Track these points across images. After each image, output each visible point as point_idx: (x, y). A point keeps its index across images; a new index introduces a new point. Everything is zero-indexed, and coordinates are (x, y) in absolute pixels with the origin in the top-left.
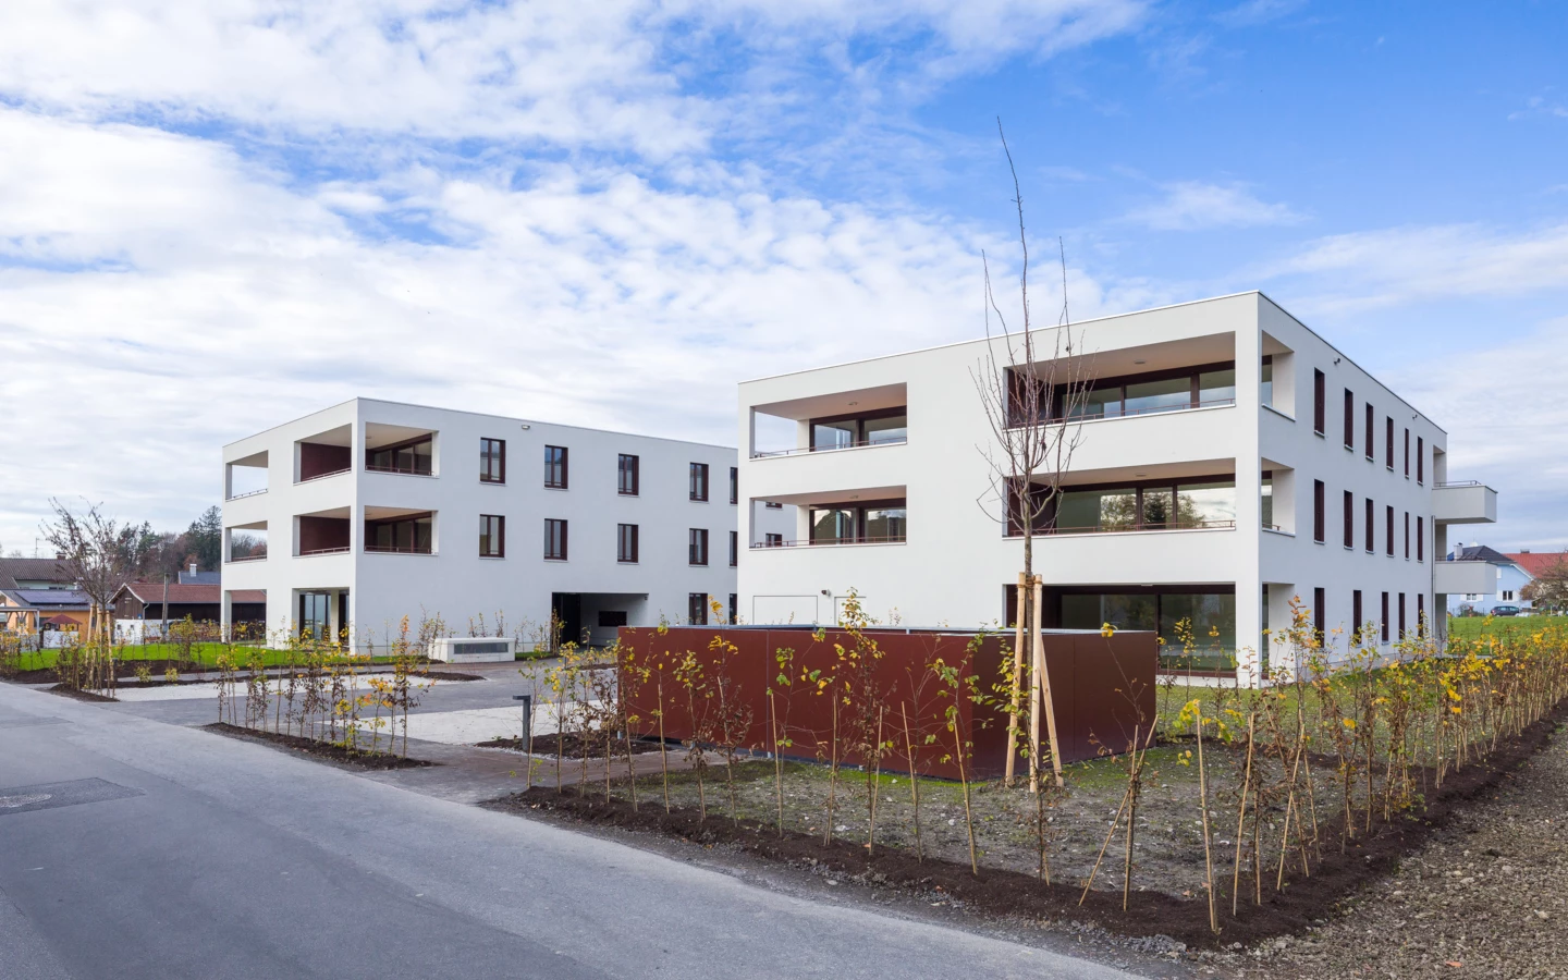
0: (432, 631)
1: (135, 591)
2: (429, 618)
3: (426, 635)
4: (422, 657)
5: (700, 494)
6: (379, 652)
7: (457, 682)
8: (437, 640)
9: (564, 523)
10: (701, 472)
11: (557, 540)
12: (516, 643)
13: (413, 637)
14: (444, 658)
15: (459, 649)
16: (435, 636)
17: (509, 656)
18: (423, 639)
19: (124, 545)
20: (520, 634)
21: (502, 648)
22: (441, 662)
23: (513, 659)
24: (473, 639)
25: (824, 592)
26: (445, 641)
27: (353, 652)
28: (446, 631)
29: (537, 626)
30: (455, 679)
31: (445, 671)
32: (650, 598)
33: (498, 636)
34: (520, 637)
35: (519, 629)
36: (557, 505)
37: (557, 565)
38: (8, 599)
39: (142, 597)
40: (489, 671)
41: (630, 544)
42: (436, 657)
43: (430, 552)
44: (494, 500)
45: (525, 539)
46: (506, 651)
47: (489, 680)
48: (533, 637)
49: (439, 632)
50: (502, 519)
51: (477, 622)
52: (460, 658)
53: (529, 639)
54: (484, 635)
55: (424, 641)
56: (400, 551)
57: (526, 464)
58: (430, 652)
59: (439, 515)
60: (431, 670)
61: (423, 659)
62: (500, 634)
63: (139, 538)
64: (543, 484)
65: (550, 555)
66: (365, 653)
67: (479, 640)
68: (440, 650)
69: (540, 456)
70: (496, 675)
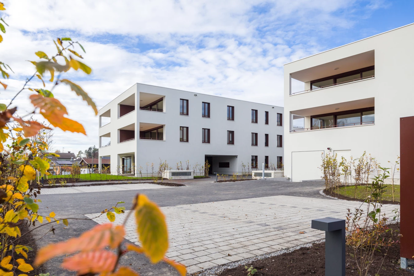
0: (163, 167)
1: (85, 161)
2: (162, 163)
3: (161, 169)
4: (160, 177)
5: (255, 120)
6: (144, 176)
7: (174, 187)
8: (165, 171)
9: (209, 130)
10: (256, 112)
11: (207, 136)
12: (194, 172)
13: (157, 169)
14: (168, 178)
15: (174, 174)
16: (165, 169)
17: (191, 177)
18: (160, 170)
19: (89, 151)
20: (195, 169)
21: (189, 174)
22: (167, 179)
23: (193, 178)
24: (178, 170)
25: (329, 149)
26: (168, 171)
27: (136, 175)
28: (168, 167)
29: (201, 166)
30: (173, 186)
31: (169, 182)
32: (238, 157)
33: (187, 170)
34: (195, 170)
35: (195, 167)
36: (206, 123)
37: (207, 145)
38: (54, 163)
39: (87, 162)
40: (186, 182)
41: (231, 138)
42: (165, 177)
43: (163, 140)
44: (184, 121)
45: (196, 135)
46: (190, 175)
47: (187, 186)
48: (200, 170)
49: (166, 168)
50: (187, 128)
51: (179, 165)
52: (174, 178)
53: (198, 171)
54: (182, 169)
55: (161, 171)
56: (152, 139)
57: (196, 109)
58: (163, 175)
59: (166, 126)
60: (163, 182)
61: (160, 178)
62: (188, 169)
63: (93, 149)
64: (202, 116)
65: (204, 142)
66: (139, 176)
67: (180, 171)
68: (167, 175)
69: (201, 106)
70: (189, 184)
